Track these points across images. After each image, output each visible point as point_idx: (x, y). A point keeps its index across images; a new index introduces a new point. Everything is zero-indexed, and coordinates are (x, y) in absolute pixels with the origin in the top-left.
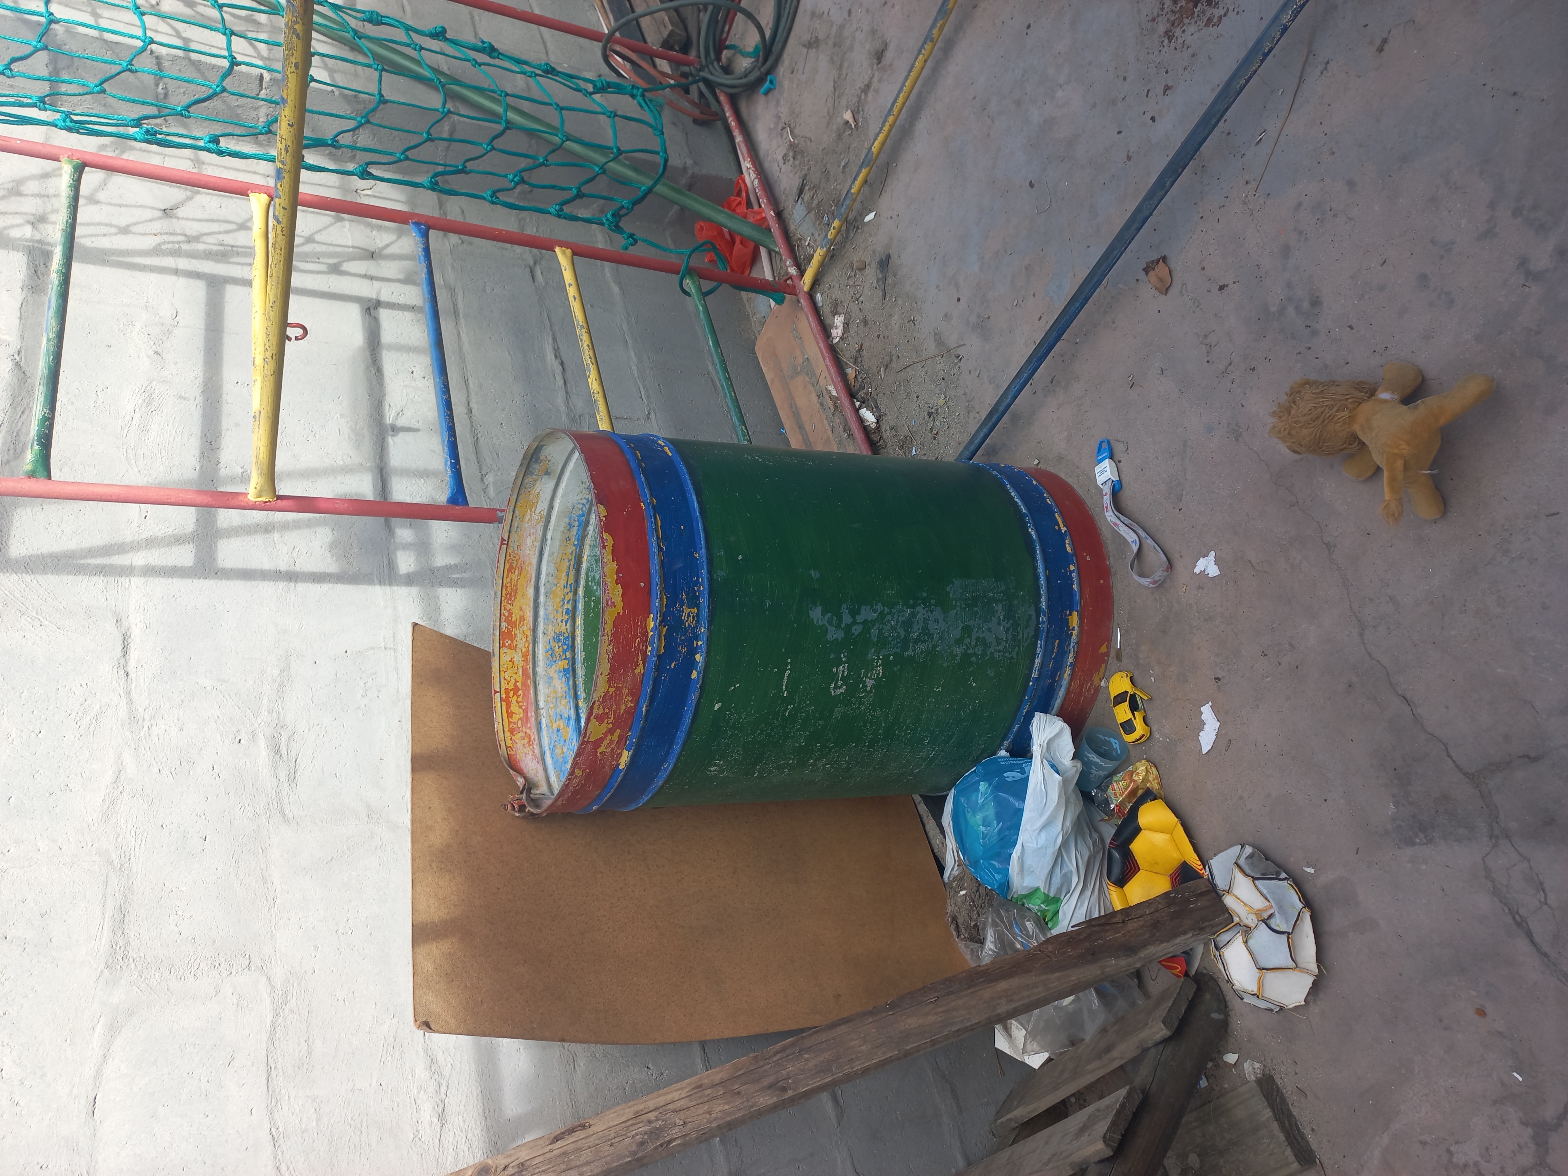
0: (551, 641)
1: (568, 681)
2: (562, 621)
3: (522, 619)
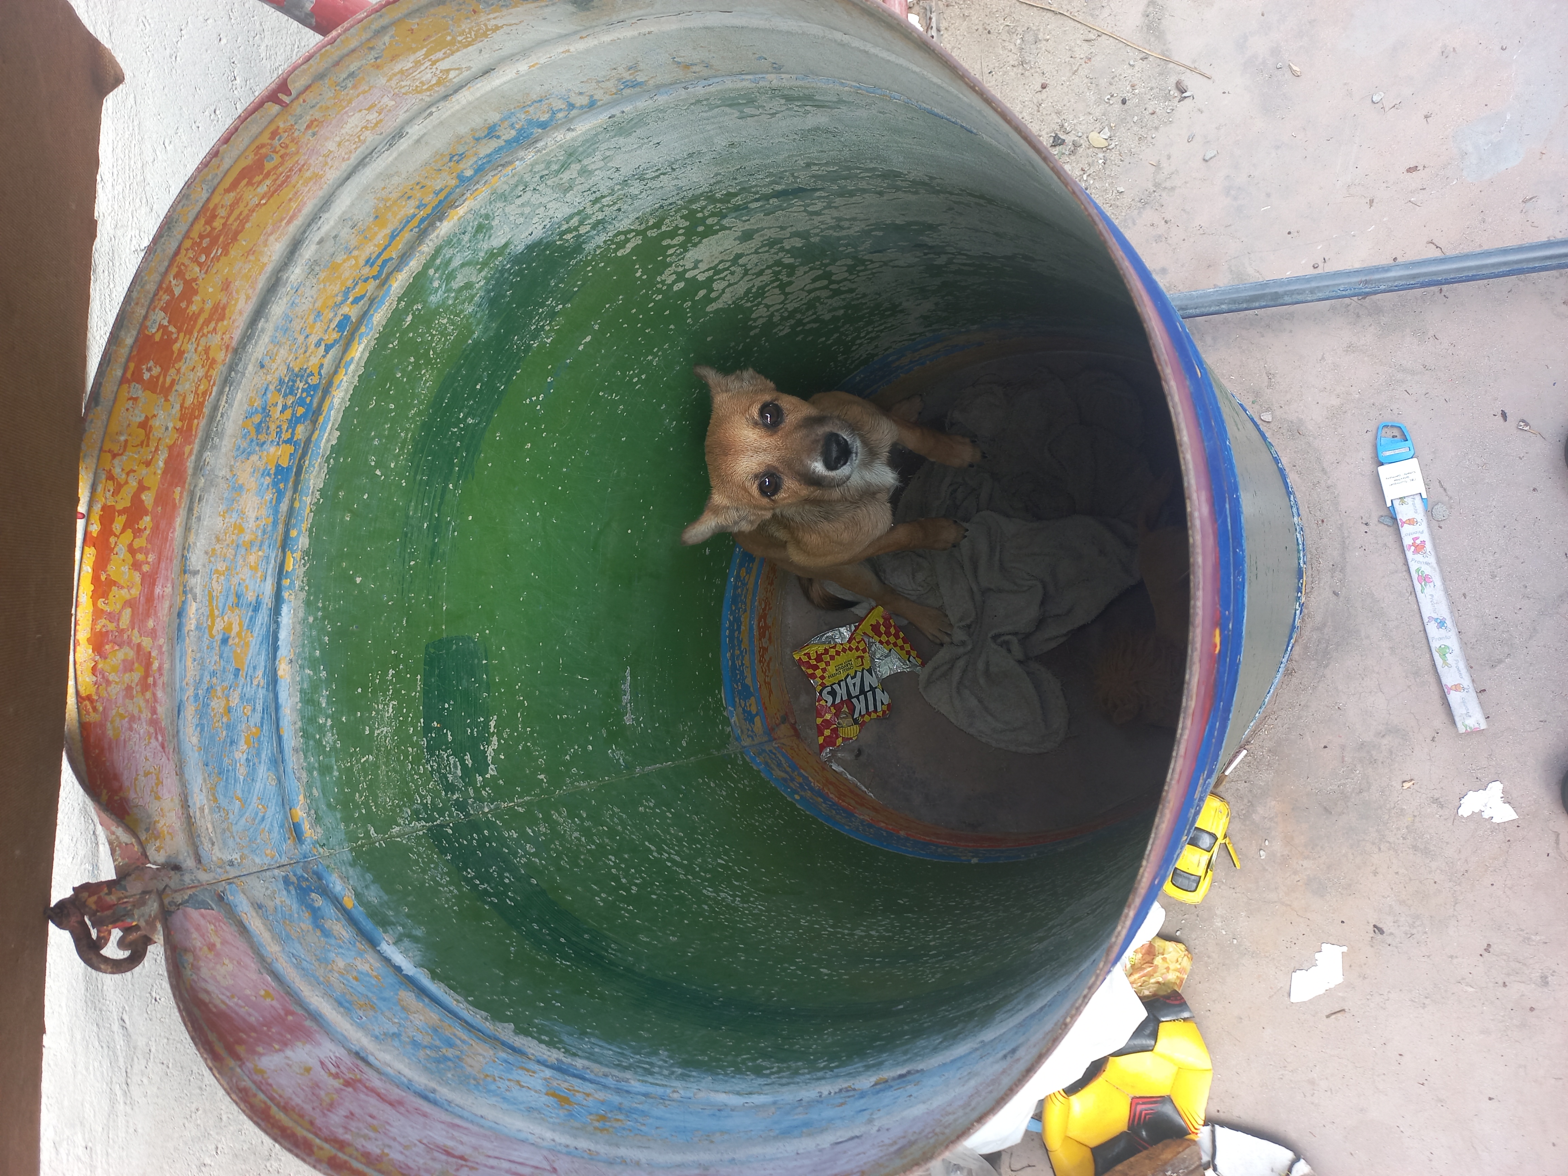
0: (272, 388)
1: (279, 501)
2: (318, 345)
3: (219, 313)
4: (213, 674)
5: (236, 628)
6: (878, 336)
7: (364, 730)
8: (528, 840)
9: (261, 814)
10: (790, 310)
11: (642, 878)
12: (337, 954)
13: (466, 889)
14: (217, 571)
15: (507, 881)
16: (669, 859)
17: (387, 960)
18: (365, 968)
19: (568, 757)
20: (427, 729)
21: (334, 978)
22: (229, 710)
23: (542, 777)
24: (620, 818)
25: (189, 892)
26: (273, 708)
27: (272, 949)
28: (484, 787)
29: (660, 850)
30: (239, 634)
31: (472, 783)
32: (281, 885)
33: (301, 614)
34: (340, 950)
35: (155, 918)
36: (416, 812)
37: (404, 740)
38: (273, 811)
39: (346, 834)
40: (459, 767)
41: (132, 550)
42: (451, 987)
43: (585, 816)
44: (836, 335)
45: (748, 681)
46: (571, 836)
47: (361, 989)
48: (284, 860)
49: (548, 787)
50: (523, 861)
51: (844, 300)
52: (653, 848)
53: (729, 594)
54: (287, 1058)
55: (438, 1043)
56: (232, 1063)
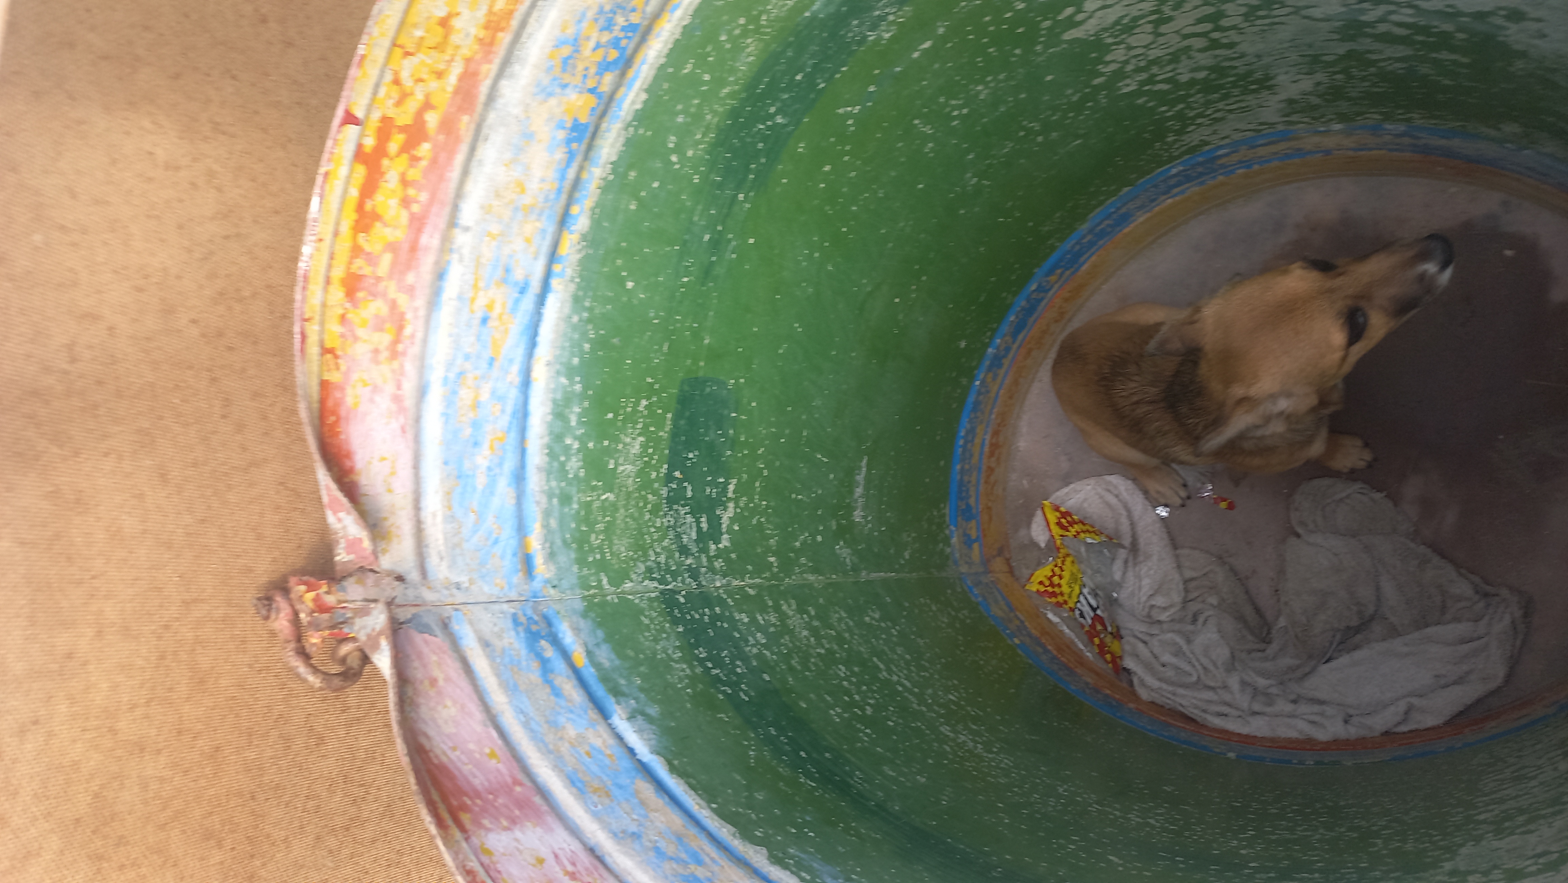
0: (590, 14)
1: (567, 164)
4: (467, 357)
5: (497, 310)
6: (1222, 119)
7: (608, 463)
8: (760, 628)
9: (494, 536)
10: (1150, 58)
11: (875, 698)
12: (569, 719)
13: (699, 670)
14: (489, 234)
15: (739, 670)
16: (899, 683)
17: (620, 738)
18: (598, 742)
19: (797, 544)
20: (669, 478)
21: (565, 748)
22: (476, 405)
23: (772, 559)
24: (846, 624)
25: (414, 610)
26: (523, 414)
27: (498, 698)
28: (717, 557)
29: (889, 671)
30: (500, 317)
31: (704, 550)
32: (509, 624)
33: (567, 310)
34: (571, 716)
35: (380, 633)
36: (649, 570)
37: (646, 485)
38: (508, 535)
39: (580, 578)
40: (695, 529)
41: (405, 182)
42: (692, 787)
43: (813, 613)
44: (1181, 106)
45: (972, 502)
46: (800, 633)
47: (594, 768)
48: (513, 595)
49: (778, 573)
50: (755, 651)
51: (1216, 56)
52: (882, 666)
53: (971, 399)
54: (517, 840)
55: (683, 856)
56: (458, 835)
